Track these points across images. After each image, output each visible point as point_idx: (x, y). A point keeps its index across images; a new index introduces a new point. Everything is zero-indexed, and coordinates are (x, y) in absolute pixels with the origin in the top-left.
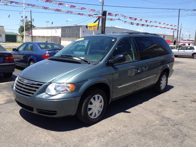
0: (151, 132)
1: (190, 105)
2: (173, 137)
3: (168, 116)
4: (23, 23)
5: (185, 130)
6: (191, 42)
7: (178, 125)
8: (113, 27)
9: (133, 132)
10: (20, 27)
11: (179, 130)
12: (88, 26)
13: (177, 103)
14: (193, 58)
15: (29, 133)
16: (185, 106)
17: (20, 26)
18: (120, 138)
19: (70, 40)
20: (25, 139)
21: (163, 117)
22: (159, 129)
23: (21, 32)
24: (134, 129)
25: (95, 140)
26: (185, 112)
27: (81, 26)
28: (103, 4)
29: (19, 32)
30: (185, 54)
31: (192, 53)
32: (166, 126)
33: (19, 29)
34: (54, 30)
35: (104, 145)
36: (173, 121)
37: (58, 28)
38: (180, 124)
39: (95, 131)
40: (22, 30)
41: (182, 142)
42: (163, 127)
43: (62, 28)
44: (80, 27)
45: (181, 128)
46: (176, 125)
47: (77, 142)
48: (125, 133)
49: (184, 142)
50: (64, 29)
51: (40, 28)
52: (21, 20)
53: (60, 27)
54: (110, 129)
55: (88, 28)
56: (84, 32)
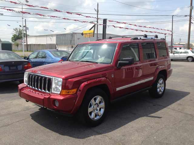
0: (182, 127)
3: (190, 113)
4: (16, 32)
6: (182, 46)
9: (166, 127)
10: (13, 36)
12: (84, 33)
14: (188, 61)
17: (13, 35)
18: (157, 132)
19: (65, 47)
21: (186, 114)
22: (187, 124)
23: (14, 41)
24: (166, 125)
25: (136, 135)
27: (76, 33)
28: (98, 12)
29: (12, 41)
30: (180, 57)
31: (187, 57)
32: (192, 121)
33: (12, 38)
34: (48, 38)
35: (146, 138)
39: (133, 127)
40: (15, 38)
42: (189, 122)
47: (121, 136)
48: (159, 128)
50: (58, 36)
51: (33, 36)
52: (14, 29)
53: (55, 35)
54: (145, 125)
55: (84, 35)
56: (79, 39)
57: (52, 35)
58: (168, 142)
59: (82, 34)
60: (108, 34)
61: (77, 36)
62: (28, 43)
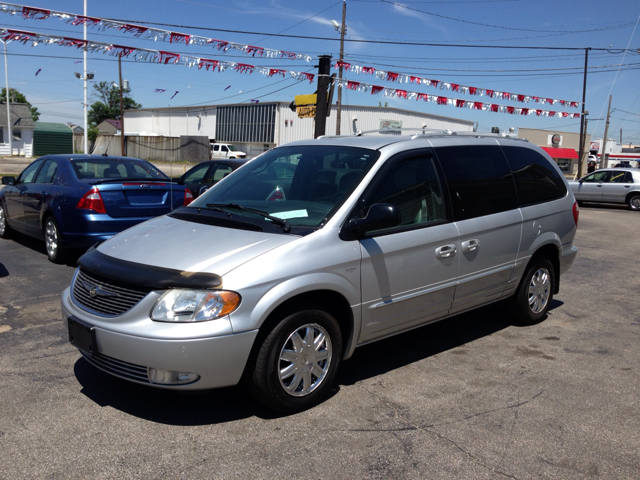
3: (401, 401)
4: (101, 95)
5: (425, 448)
7: (413, 429)
10: (92, 107)
11: (406, 446)
12: (296, 104)
14: (630, 209)
16: (483, 366)
17: (93, 104)
23: (94, 123)
26: (468, 389)
27: (279, 104)
29: (89, 123)
30: (602, 195)
31: (625, 194)
33: (90, 113)
34: (194, 120)
36: (408, 416)
37: (205, 110)
38: (425, 426)
40: (99, 115)
43: (220, 108)
44: (275, 106)
46: (408, 429)
50: (224, 112)
51: (149, 110)
52: (96, 86)
53: (214, 107)
55: (298, 109)
56: (289, 123)
57: (204, 107)
59: (293, 107)
60: (386, 109)
61: (283, 114)
62: (126, 133)
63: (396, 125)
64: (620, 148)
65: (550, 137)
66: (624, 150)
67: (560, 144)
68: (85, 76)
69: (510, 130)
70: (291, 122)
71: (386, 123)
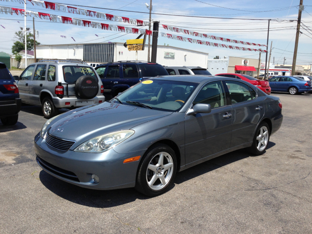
0: (234, 199)
1: (286, 163)
2: (265, 204)
3: (256, 178)
4: (19, 38)
5: (281, 196)
6: (287, 69)
7: (270, 189)
8: (166, 45)
9: (209, 199)
10: (15, 44)
11: (273, 195)
12: (127, 44)
13: (268, 160)
15: (63, 203)
16: (279, 163)
17: (15, 42)
18: (191, 206)
20: (60, 211)
21: (250, 179)
22: (245, 195)
23: (15, 52)
24: (211, 195)
25: (159, 210)
26: (280, 172)
27: (116, 43)
29: (13, 52)
32: (253, 191)
33: (14, 47)
34: (71, 50)
35: (171, 216)
36: (264, 184)
37: (77, 46)
38: (274, 188)
40: (18, 48)
41: (277, 211)
42: (250, 193)
43: (85, 45)
44: (114, 44)
45: (275, 192)
46: (268, 189)
47: (133, 213)
48: (198, 201)
49: (280, 211)
50: (87, 47)
51: (48, 46)
52: (16, 33)
53: (82, 44)
54: (177, 195)
55: (128, 46)
56: (121, 53)
57: (77, 45)
58: (202, 223)
59: (125, 45)
60: (168, 47)
61: (118, 49)
62: (37, 57)
63: (172, 55)
64: (274, 66)
65: (243, 61)
66: (276, 67)
67: (248, 64)
68: (25, 29)
69: (225, 58)
70: (122, 53)
71: (168, 54)
